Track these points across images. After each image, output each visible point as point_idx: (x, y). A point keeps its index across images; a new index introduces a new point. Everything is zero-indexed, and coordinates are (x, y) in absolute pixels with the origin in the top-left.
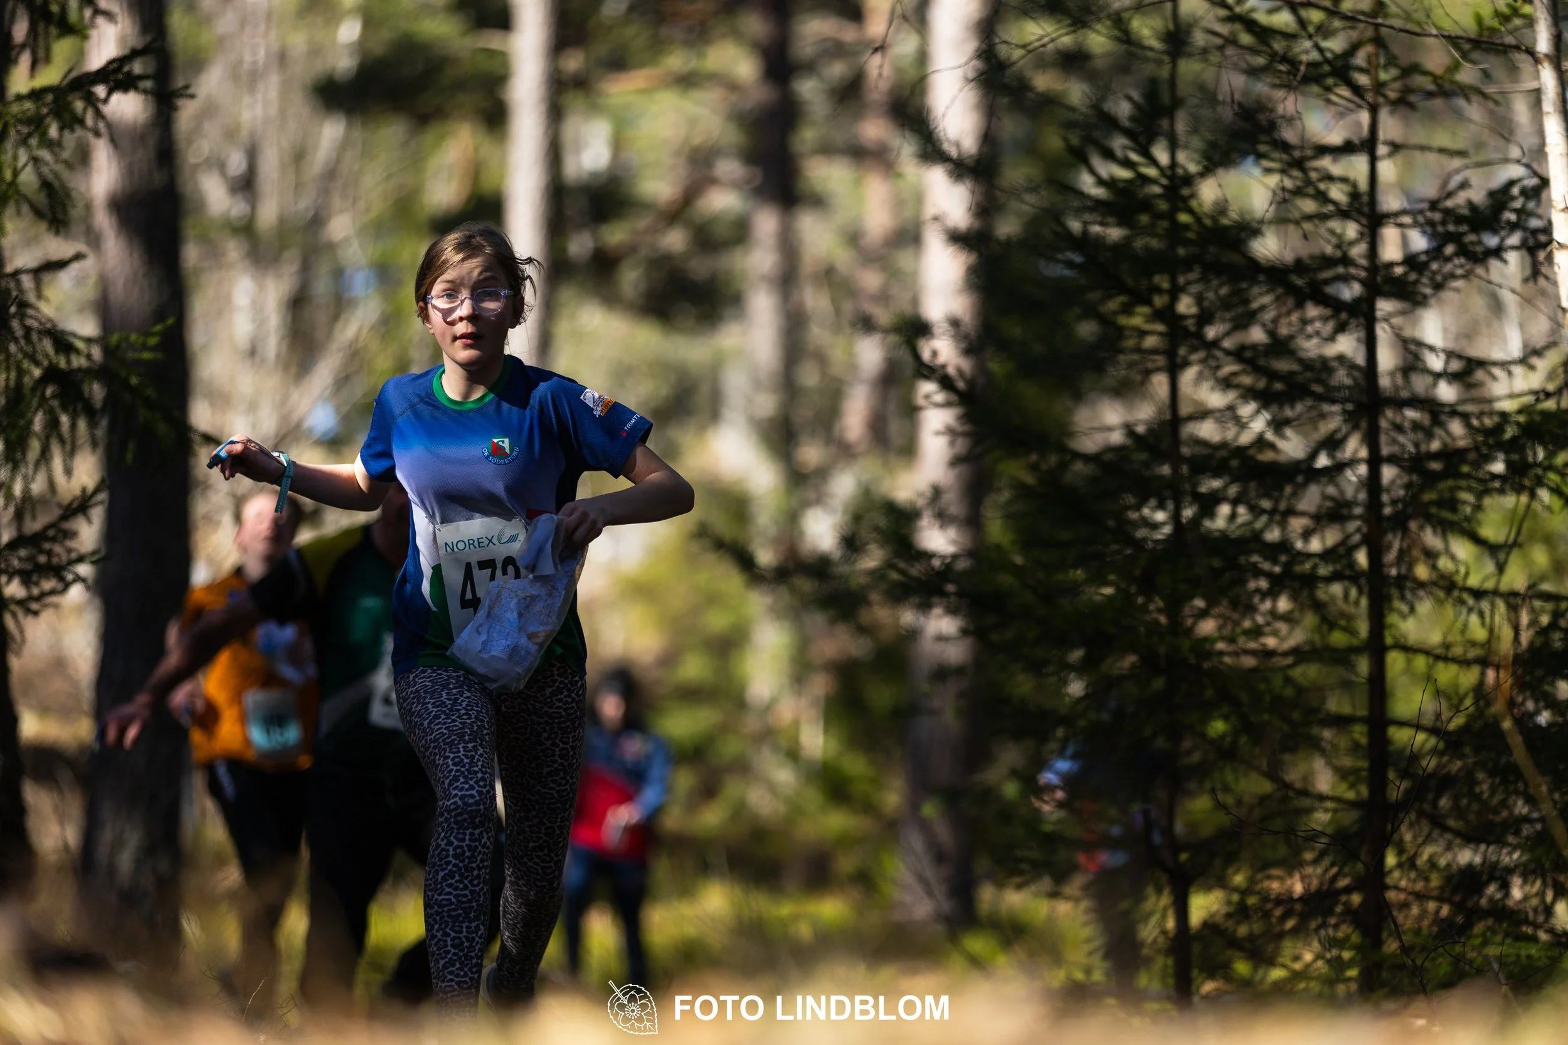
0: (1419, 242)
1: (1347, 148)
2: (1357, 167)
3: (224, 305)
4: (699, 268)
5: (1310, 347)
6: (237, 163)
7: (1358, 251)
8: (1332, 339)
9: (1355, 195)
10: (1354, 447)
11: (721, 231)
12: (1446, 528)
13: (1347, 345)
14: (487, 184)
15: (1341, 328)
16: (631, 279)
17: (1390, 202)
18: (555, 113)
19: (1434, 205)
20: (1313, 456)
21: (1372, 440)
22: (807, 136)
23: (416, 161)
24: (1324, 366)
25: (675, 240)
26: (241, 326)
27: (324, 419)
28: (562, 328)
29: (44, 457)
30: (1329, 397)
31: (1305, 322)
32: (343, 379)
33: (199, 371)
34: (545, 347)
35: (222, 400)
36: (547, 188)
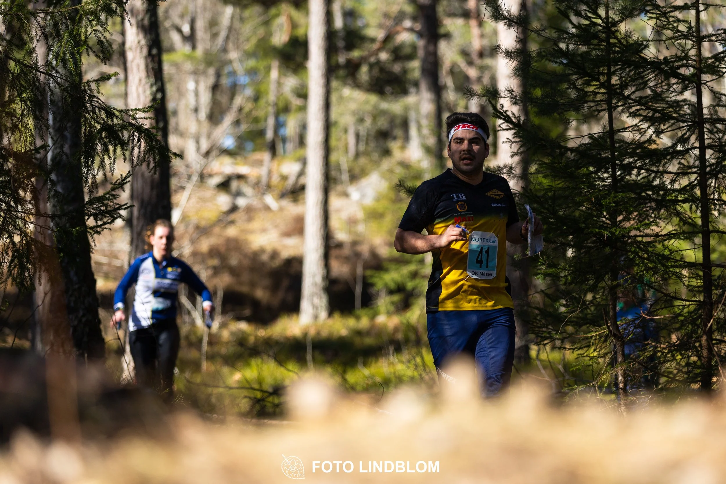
0: (720, 48)
1: (686, 7)
2: (690, 15)
3: (181, 93)
4: (396, 68)
5: (673, 97)
6: (186, 28)
7: (692, 53)
8: (681, 93)
9: (690, 28)
10: (693, 141)
11: (405, 51)
13: (688, 95)
14: (299, 33)
15: (685, 88)
16: (364, 73)
17: (707, 30)
20: (674, 145)
21: (700, 138)
22: (443, 8)
23: (268, 22)
24: (677, 105)
25: (384, 56)
26: (190, 100)
27: (229, 143)
28: (334, 98)
29: (102, 164)
30: (681, 119)
31: (670, 85)
32: (237, 123)
33: (172, 122)
34: (327, 106)
35: (183, 134)
36: (325, 34)
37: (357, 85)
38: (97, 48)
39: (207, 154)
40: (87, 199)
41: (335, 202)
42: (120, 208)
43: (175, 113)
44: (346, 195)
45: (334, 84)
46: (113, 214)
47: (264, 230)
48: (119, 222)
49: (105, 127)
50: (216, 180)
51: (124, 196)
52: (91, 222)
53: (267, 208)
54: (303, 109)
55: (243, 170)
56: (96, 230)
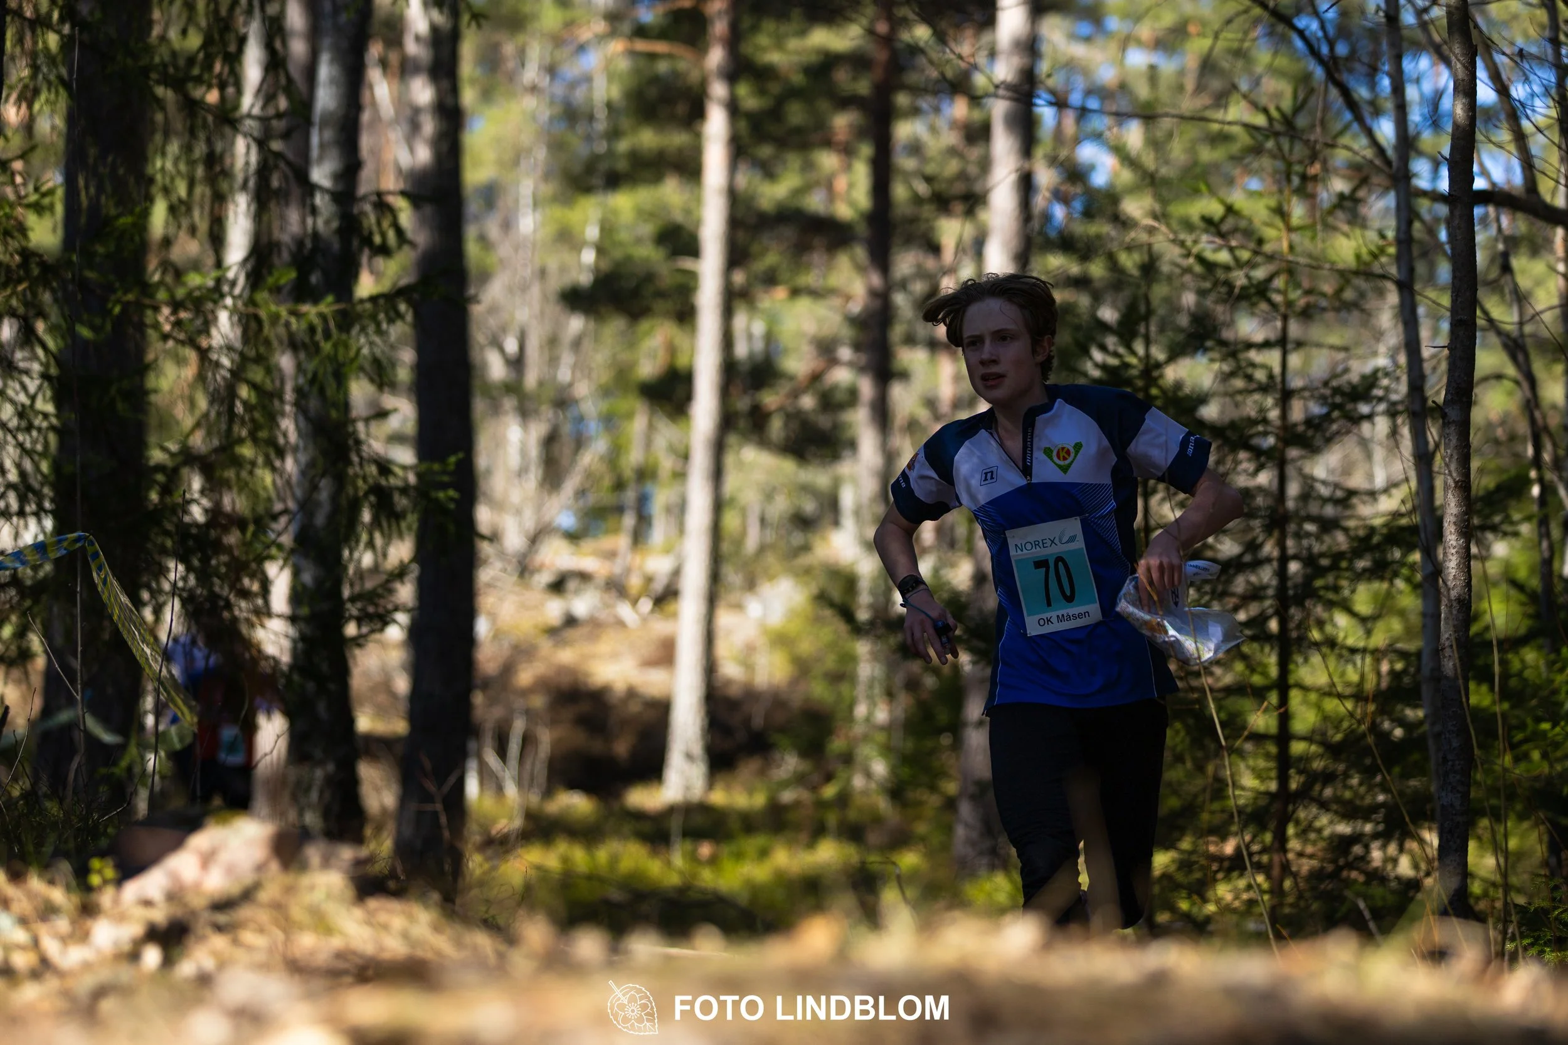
0: (1316, 409)
1: (1266, 345)
2: (1273, 357)
3: (500, 443)
4: (824, 422)
5: (1241, 481)
6: (511, 346)
7: (1274, 414)
8: (1254, 474)
9: (1271, 377)
10: (1269, 549)
11: (840, 396)
12: (1330, 605)
13: (1264, 479)
14: (682, 361)
15: (1261, 467)
16: (776, 427)
17: (1297, 382)
18: (727, 314)
19: (1325, 384)
20: (1241, 555)
21: (1281, 544)
22: (897, 332)
23: (631, 345)
24: (1247, 494)
25: (808, 402)
26: (512, 456)
27: (567, 520)
28: (730, 460)
29: (371, 544)
30: (1252, 515)
31: (1237, 463)
32: (581, 493)
33: (483, 485)
34: (717, 474)
35: (498, 506)
36: (721, 365)
37: (763, 441)
39: (536, 537)
40: (346, 594)
41: (725, 619)
42: (396, 609)
43: (488, 472)
44: (739, 607)
45: (732, 439)
46: (385, 620)
47: (615, 656)
48: (394, 634)
49: (375, 489)
50: (545, 578)
51: (405, 593)
52: (351, 630)
53: (621, 624)
54: (680, 476)
55: (587, 562)
56: (357, 642)
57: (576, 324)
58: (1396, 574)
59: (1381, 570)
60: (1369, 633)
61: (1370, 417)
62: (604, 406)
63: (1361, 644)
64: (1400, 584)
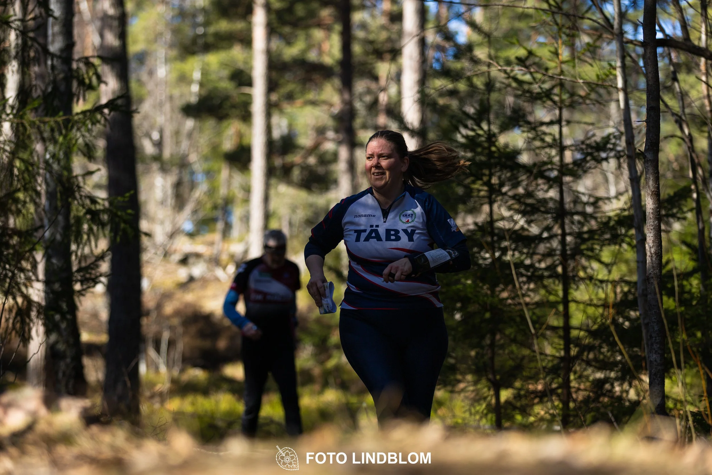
0: (578, 156)
1: (551, 123)
2: (555, 129)
3: (152, 186)
4: (321, 170)
5: (540, 195)
6: (156, 136)
7: (556, 159)
8: (547, 191)
9: (554, 140)
10: (556, 229)
11: (328, 157)
12: (589, 258)
13: (552, 193)
14: (245, 142)
15: (550, 187)
16: (296, 173)
17: (568, 142)
18: (268, 116)
19: (583, 143)
20: (541, 233)
21: (562, 227)
22: (358, 122)
23: (219, 133)
24: (545, 201)
25: (312, 160)
26: (158, 193)
27: (188, 226)
28: (272, 192)
30: (547, 212)
31: (538, 185)
32: (195, 212)
33: (143, 210)
34: (266, 199)
35: (152, 220)
36: (266, 143)
37: (289, 182)
38: (85, 150)
39: (172, 236)
40: (75, 268)
42: (101, 275)
43: (146, 202)
45: (273, 181)
46: (95, 281)
48: (100, 288)
49: (89, 211)
50: (177, 257)
51: (105, 267)
52: (78, 287)
54: (247, 201)
55: (200, 248)
56: (81, 293)
57: (190, 123)
58: (623, 241)
59: (616, 239)
60: (610, 272)
61: (606, 159)
62: (205, 166)
63: (606, 278)
64: (625, 246)
